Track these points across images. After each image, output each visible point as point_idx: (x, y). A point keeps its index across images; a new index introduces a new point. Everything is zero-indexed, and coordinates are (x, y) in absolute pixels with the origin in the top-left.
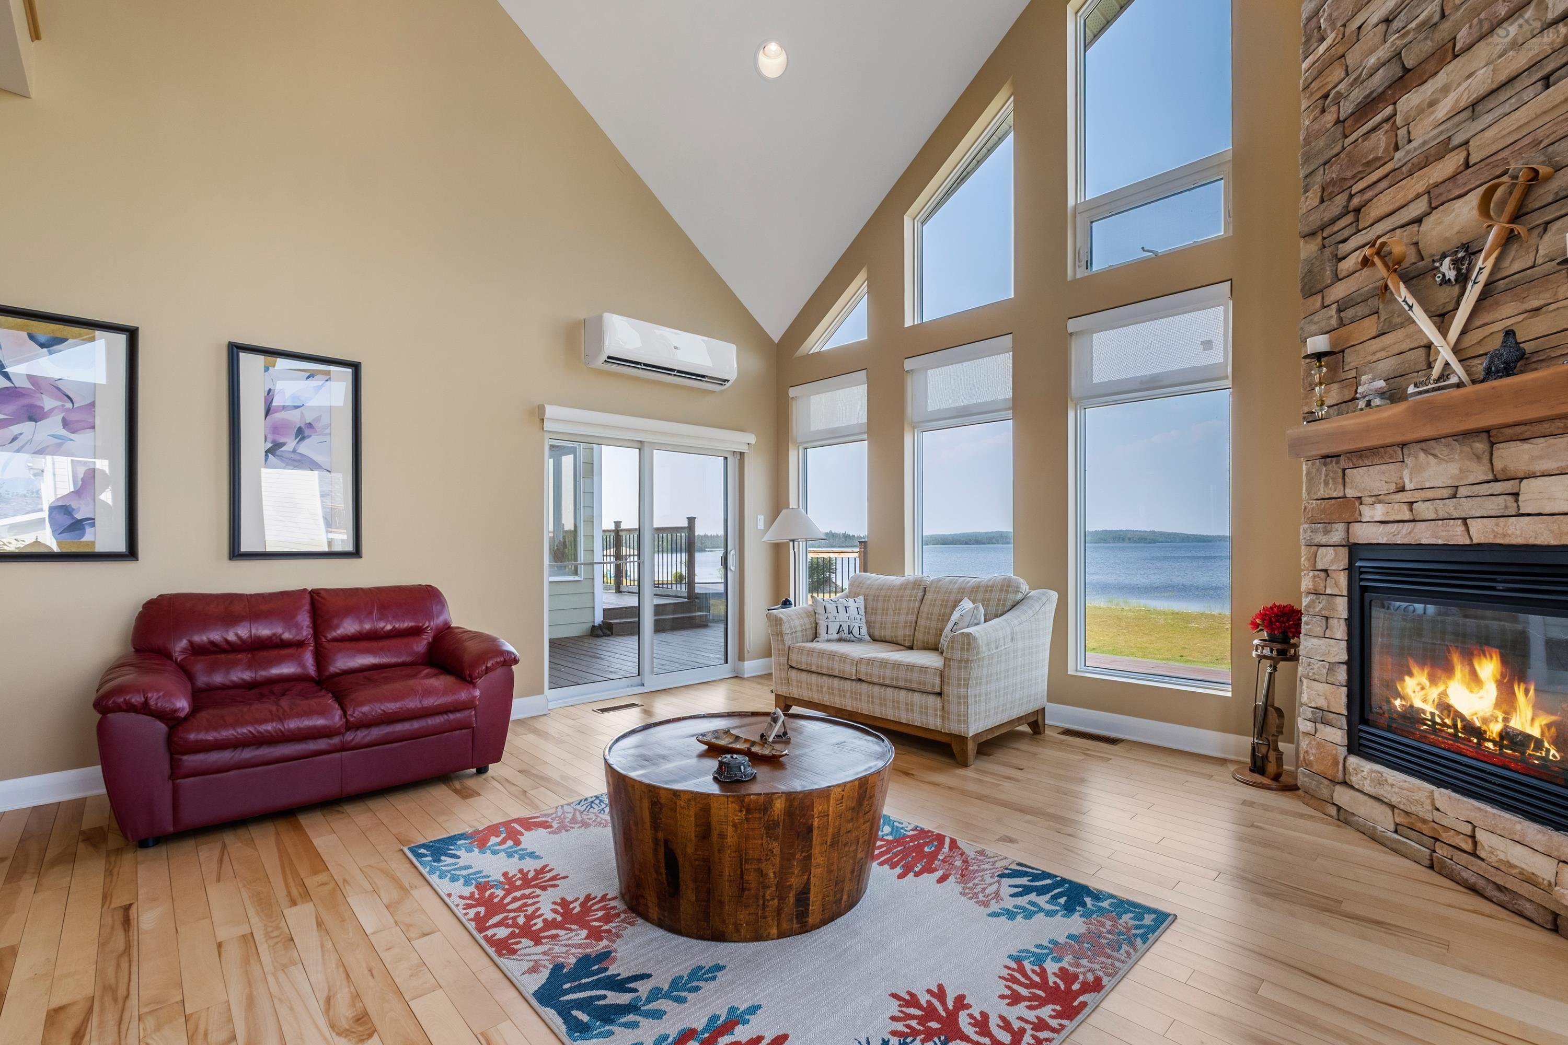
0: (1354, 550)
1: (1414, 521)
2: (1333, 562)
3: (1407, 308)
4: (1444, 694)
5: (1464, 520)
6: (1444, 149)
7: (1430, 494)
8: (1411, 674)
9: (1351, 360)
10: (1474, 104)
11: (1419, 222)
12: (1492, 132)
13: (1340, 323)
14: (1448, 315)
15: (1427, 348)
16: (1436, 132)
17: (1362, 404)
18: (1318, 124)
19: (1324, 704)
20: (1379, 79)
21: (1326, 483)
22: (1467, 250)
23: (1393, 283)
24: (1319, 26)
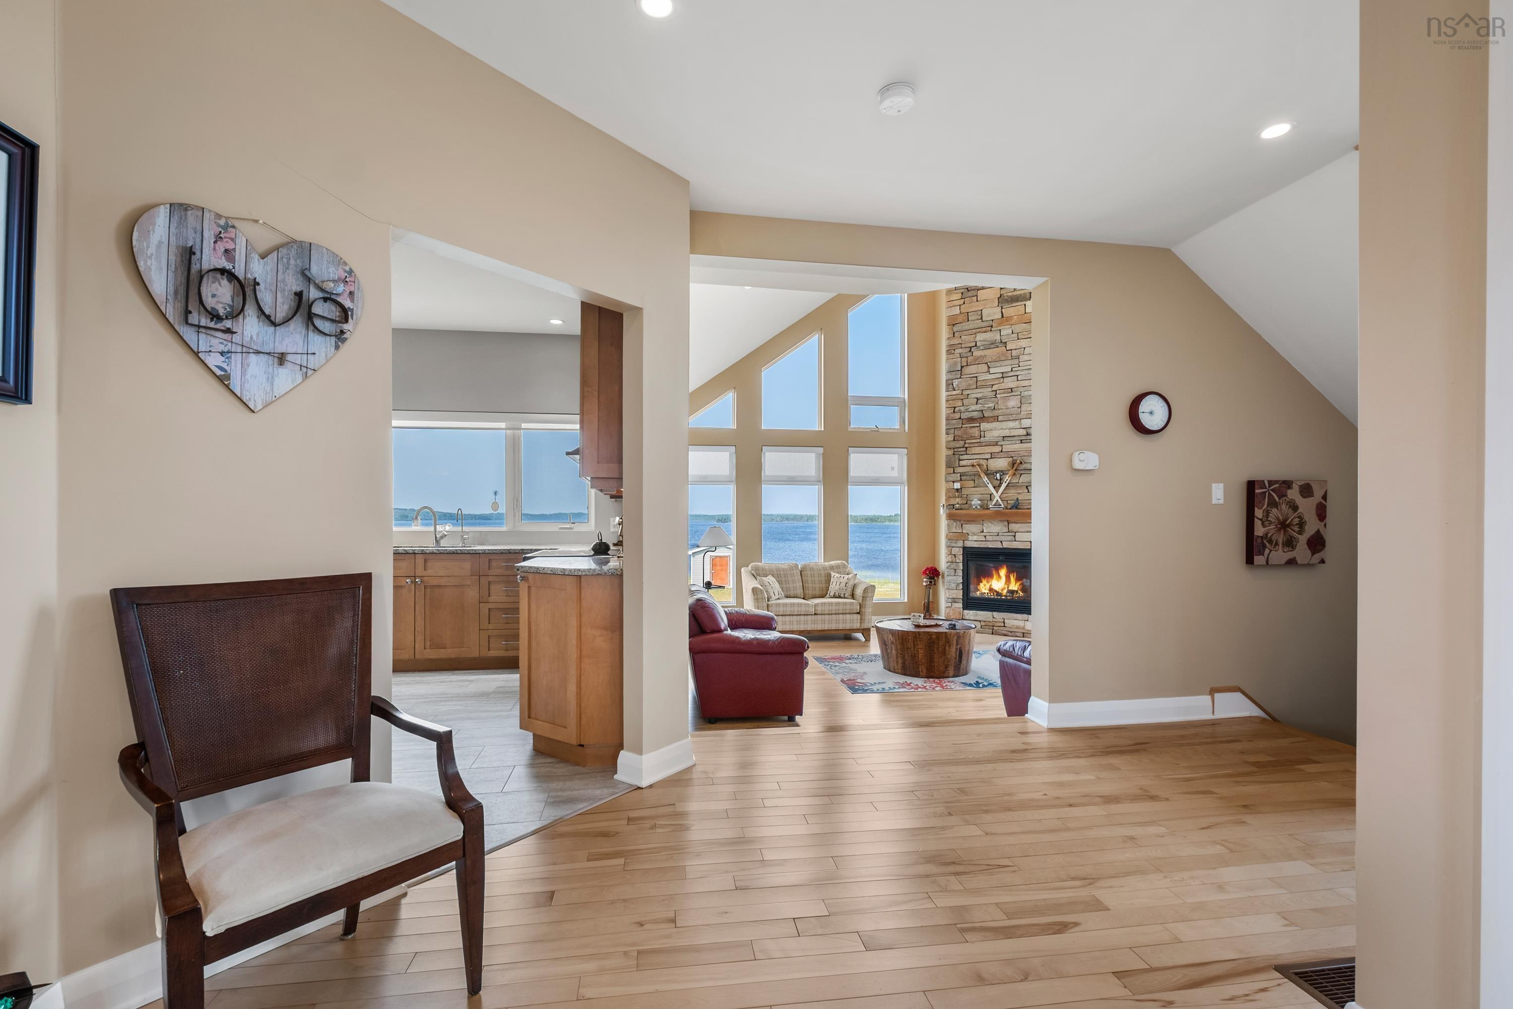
0: (964, 548)
1: (986, 541)
2: (958, 552)
3: (987, 483)
4: (991, 585)
5: (1001, 542)
6: (996, 444)
7: (991, 534)
8: (981, 582)
9: (965, 492)
10: (1004, 437)
11: (987, 459)
12: (1009, 446)
13: (961, 480)
14: (996, 488)
15: (991, 495)
16: (993, 438)
17: (974, 507)
18: (952, 415)
19: (955, 596)
20: (975, 414)
21: (956, 528)
22: (1003, 473)
23: (982, 475)
24: (953, 384)
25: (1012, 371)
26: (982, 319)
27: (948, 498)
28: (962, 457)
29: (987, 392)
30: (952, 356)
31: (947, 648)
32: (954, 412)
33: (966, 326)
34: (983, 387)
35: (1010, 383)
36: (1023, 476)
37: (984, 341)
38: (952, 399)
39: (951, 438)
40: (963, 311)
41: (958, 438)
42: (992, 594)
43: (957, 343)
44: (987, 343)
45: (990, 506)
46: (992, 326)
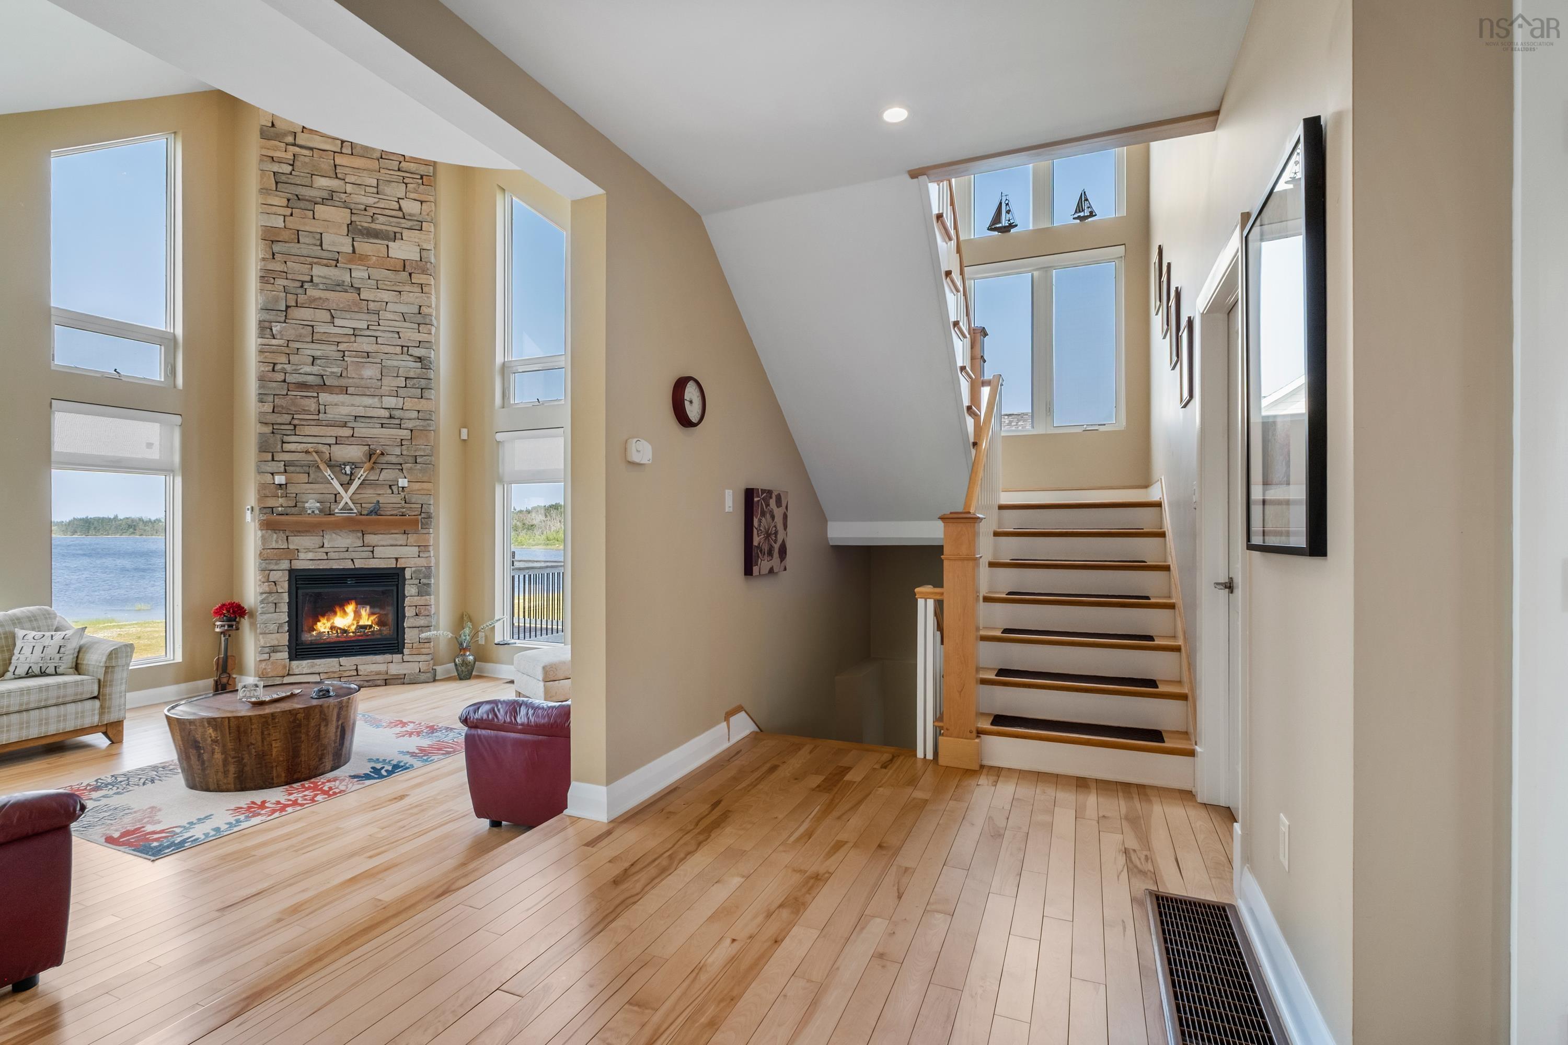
0: (292, 572)
1: (327, 559)
2: (280, 578)
3: (329, 478)
4: (333, 623)
5: (352, 560)
6: (345, 425)
7: (336, 550)
8: (319, 621)
9: (292, 489)
10: (356, 416)
11: (330, 445)
12: (364, 430)
13: (285, 471)
14: (346, 485)
15: (336, 495)
16: (339, 416)
17: (309, 512)
18: (270, 374)
19: (276, 643)
20: (310, 379)
21: (277, 542)
22: (355, 466)
23: (322, 466)
24: (271, 329)
25: (368, 328)
26: (321, 245)
27: (262, 497)
28: (286, 439)
29: (330, 350)
30: (269, 287)
31: (323, 729)
32: (273, 370)
33: (294, 248)
34: (321, 342)
35: (365, 344)
36: (384, 472)
37: (325, 278)
38: (271, 350)
39: (268, 408)
40: (289, 225)
41: (280, 409)
42: (334, 632)
43: (279, 270)
44: (328, 282)
45: (337, 511)
46: (337, 261)
